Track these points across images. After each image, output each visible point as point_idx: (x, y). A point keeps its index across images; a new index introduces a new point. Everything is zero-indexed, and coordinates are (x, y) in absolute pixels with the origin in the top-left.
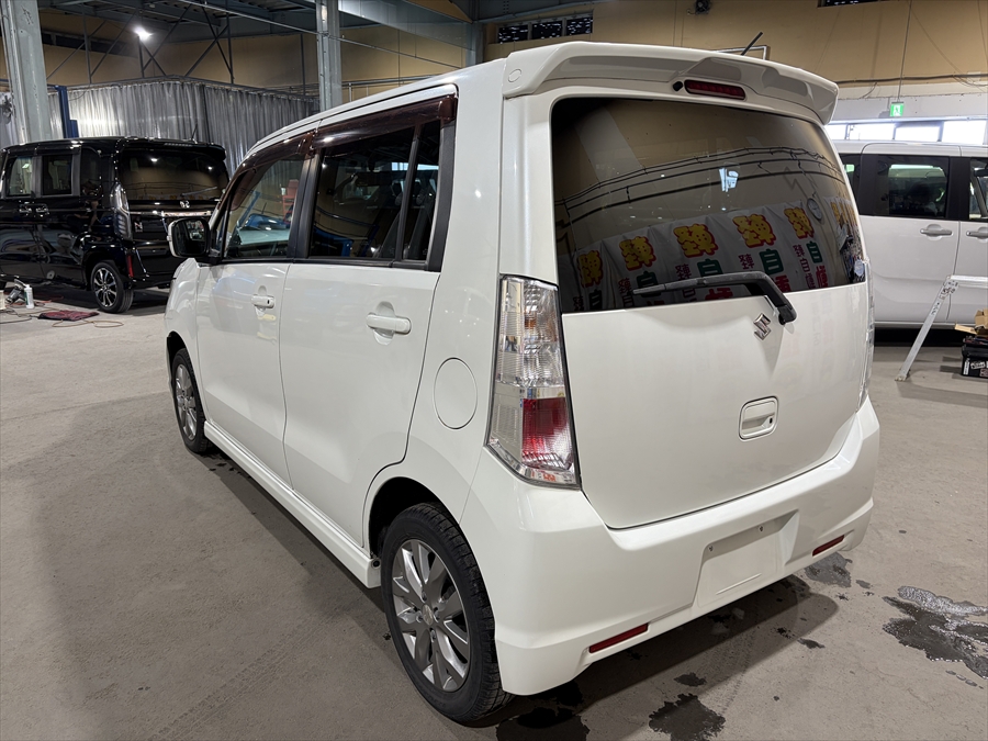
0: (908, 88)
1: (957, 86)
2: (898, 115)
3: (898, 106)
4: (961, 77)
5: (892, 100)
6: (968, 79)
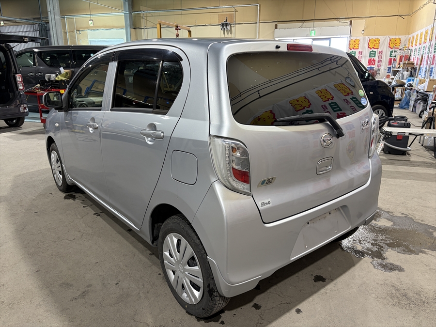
0: (317, 23)
1: (335, 22)
2: (313, 35)
3: (313, 32)
4: (337, 19)
5: (311, 29)
6: (340, 20)
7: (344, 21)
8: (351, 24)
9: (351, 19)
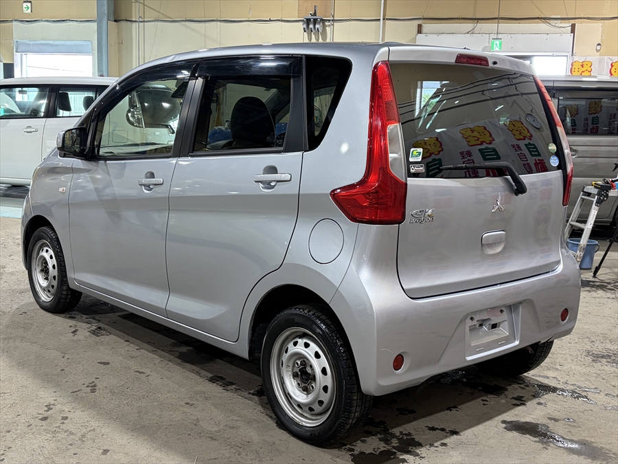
0: (504, 26)
1: (542, 26)
2: (497, 49)
3: (498, 42)
4: (545, 19)
5: (493, 36)
6: (551, 21)
7: (559, 23)
8: (573, 31)
9: (573, 22)
